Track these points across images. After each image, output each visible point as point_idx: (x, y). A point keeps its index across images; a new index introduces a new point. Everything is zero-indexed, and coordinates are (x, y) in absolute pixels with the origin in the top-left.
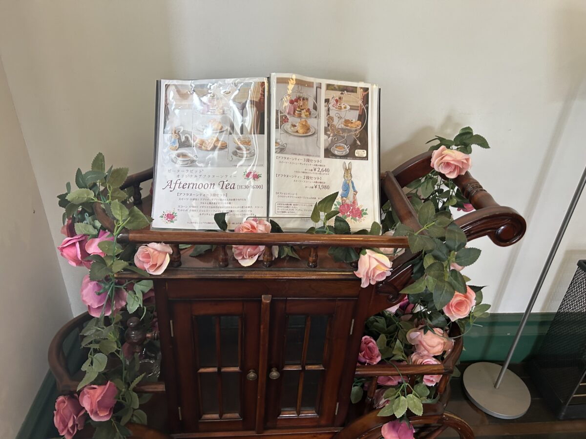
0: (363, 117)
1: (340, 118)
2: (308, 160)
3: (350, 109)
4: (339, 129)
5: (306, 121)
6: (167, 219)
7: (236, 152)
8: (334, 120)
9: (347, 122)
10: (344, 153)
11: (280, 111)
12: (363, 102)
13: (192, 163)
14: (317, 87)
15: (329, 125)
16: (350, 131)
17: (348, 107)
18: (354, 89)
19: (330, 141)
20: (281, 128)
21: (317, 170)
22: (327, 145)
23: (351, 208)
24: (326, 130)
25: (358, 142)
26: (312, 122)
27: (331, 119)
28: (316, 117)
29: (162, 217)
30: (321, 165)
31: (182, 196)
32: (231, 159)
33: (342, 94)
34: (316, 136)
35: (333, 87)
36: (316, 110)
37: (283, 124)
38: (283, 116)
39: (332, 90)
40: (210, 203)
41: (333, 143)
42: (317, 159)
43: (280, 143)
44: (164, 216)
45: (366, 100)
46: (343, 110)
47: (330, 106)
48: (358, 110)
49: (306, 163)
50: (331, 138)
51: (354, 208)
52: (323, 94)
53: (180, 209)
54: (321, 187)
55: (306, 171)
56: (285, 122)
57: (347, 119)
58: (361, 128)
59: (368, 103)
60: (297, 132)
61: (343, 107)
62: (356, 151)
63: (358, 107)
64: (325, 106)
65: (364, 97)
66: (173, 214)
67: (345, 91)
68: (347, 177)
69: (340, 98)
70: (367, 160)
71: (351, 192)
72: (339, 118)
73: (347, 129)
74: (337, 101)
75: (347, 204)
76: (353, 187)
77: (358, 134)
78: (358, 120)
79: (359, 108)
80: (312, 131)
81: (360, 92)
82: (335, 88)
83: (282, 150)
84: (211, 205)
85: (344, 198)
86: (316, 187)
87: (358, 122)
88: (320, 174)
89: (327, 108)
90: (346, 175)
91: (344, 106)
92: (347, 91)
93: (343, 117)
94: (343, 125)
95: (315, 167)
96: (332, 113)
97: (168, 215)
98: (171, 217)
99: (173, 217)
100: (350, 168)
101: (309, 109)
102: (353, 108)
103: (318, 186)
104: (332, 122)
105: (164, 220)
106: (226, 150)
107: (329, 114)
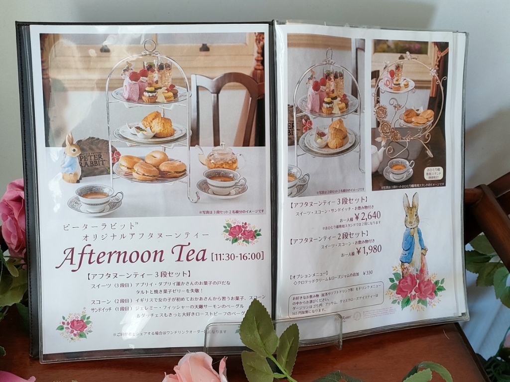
0: (437, 103)
1: (397, 107)
2: (345, 201)
3: (416, 87)
4: (396, 129)
5: (341, 122)
6: (72, 332)
7: (206, 183)
8: (388, 113)
9: (409, 113)
10: (404, 177)
11: (297, 108)
12: (438, 72)
13: (112, 207)
14: (357, 49)
15: (378, 124)
16: (414, 131)
17: (412, 84)
18: (423, 46)
19: (381, 158)
20: (298, 144)
21: (361, 217)
22: (377, 163)
23: (418, 281)
24: (374, 134)
25: (430, 153)
26: (350, 121)
27: (383, 111)
28: (356, 111)
29: (61, 328)
30: (366, 207)
31: (96, 281)
32: (196, 199)
33: (401, 58)
34: (357, 149)
35: (385, 46)
36: (357, 97)
37: (303, 134)
38: (302, 117)
39: (384, 51)
40: (156, 291)
41: (387, 159)
42: (359, 195)
43: (298, 175)
44: (65, 326)
45: (443, 67)
46: (403, 90)
47: (381, 85)
48: (427, 88)
49: (342, 206)
50: (382, 149)
51: (422, 282)
52: (369, 61)
53: (96, 306)
54: (367, 250)
55: (342, 224)
56: (306, 129)
57: (409, 108)
58: (433, 123)
59: (447, 75)
60: (327, 146)
61: (402, 85)
62: (426, 170)
63: (430, 81)
64: (372, 86)
65: (439, 61)
66: (82, 321)
67: (408, 53)
68: (411, 223)
69: (398, 67)
70: (445, 185)
71: (417, 250)
72: (395, 107)
73: (410, 128)
74: (392, 74)
75: (411, 276)
76: (421, 240)
77: (428, 136)
78: (428, 109)
79: (431, 85)
80: (350, 141)
81: (433, 52)
82: (389, 47)
83: (300, 188)
84: (158, 296)
85: (406, 265)
86: (359, 252)
87: (430, 111)
88: (366, 224)
89: (374, 90)
90: (409, 220)
91: (405, 82)
92: (411, 52)
93: (402, 104)
94: (402, 122)
95: (357, 212)
96: (384, 100)
97: (73, 322)
98: (79, 326)
99: (84, 326)
100: (416, 204)
101: (345, 96)
102: (420, 85)
103: (362, 250)
104: (385, 117)
105: (65, 334)
106: (185, 179)
107: (378, 102)
